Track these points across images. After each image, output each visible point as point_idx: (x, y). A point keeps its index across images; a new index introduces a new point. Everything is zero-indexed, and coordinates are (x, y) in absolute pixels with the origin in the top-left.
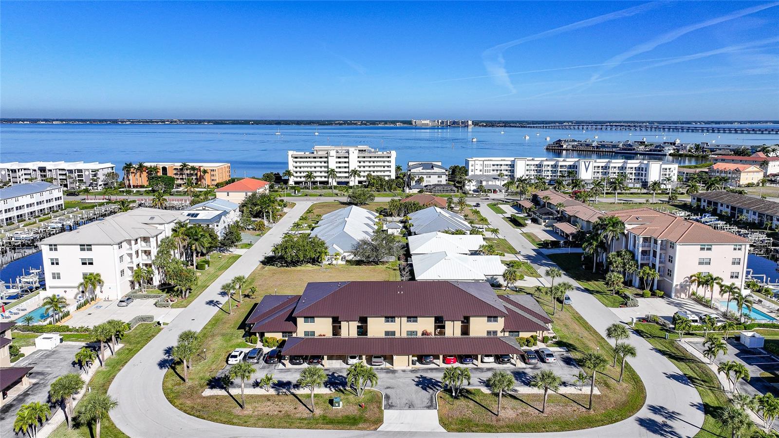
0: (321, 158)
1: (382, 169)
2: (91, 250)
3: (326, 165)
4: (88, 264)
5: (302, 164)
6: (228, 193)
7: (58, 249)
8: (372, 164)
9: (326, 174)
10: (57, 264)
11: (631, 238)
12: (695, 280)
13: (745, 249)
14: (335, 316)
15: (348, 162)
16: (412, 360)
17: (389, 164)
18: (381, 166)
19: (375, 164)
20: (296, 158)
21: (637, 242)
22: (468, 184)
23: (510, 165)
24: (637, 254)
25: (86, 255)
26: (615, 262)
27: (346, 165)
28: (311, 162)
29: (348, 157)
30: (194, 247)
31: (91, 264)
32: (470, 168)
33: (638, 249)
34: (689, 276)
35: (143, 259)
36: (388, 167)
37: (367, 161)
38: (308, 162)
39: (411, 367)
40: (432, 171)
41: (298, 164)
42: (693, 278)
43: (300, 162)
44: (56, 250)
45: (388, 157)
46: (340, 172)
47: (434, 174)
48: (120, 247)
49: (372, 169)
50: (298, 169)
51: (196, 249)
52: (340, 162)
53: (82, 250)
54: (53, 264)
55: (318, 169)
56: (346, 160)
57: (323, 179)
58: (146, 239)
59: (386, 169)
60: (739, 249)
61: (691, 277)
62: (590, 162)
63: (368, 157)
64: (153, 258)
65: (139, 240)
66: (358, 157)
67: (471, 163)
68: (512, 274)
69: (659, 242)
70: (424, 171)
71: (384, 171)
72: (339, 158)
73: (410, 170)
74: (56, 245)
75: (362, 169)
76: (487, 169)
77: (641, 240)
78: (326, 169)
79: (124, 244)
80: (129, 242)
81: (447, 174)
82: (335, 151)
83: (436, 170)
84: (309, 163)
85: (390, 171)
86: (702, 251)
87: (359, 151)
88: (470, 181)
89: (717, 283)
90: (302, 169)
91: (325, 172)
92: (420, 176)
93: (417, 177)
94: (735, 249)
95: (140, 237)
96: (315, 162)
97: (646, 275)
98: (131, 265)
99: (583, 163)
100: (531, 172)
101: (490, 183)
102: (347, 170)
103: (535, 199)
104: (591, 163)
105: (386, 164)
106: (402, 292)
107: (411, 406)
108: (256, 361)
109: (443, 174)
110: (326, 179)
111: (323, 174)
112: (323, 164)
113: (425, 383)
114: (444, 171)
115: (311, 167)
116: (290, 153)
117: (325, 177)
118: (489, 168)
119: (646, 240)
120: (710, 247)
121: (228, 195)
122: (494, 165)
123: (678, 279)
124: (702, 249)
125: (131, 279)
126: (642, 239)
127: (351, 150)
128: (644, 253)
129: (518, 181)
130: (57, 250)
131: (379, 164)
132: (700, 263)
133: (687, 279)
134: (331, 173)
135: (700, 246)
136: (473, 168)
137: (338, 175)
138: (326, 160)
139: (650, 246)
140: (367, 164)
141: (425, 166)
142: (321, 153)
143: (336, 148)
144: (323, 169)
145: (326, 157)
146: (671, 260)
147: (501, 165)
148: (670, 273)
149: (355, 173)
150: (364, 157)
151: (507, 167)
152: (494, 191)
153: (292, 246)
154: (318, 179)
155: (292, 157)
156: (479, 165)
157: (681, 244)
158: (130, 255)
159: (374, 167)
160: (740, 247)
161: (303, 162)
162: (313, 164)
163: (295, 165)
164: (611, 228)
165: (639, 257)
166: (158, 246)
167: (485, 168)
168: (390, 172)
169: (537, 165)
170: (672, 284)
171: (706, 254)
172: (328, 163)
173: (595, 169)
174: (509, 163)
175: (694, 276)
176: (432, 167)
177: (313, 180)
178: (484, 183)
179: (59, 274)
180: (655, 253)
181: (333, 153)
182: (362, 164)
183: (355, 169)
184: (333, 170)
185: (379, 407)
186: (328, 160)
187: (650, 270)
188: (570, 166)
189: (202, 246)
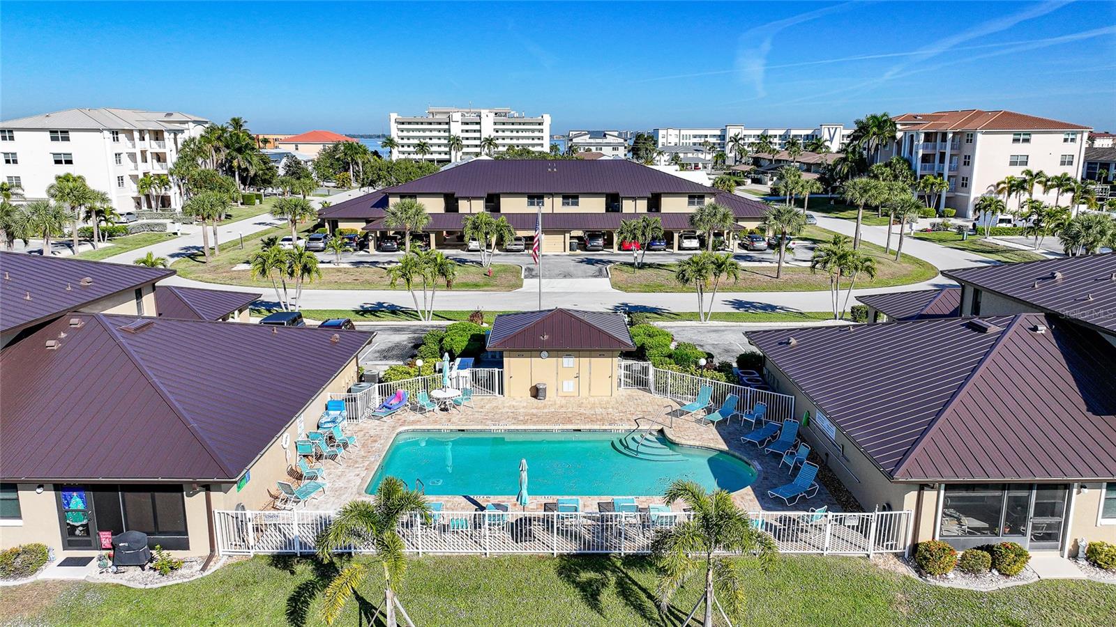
0: (440, 124)
1: (530, 141)
2: (67, 139)
3: (447, 134)
4: (64, 162)
5: (411, 134)
6: (297, 146)
7: (15, 139)
8: (515, 134)
9: (447, 149)
10: (15, 162)
11: (905, 140)
12: (1004, 188)
13: (1082, 140)
14: (449, 191)
15: (480, 131)
16: (570, 243)
17: (540, 134)
18: (528, 138)
19: (520, 134)
20: (403, 123)
21: (915, 143)
22: (658, 158)
23: (720, 136)
24: (914, 163)
25: (61, 147)
26: (882, 174)
27: (477, 135)
28: (424, 130)
29: (479, 123)
30: (235, 163)
31: (69, 162)
32: (661, 141)
33: (917, 153)
34: (995, 184)
35: (155, 168)
36: (539, 139)
37: (508, 130)
38: (419, 130)
39: (568, 252)
40: (605, 141)
41: (405, 134)
42: (1002, 186)
43: (408, 130)
44: (12, 138)
45: (540, 124)
46: (467, 139)
47: (608, 145)
48: (116, 139)
49: (515, 142)
50: (406, 141)
51: (239, 167)
52: (467, 131)
53: (53, 139)
54: (8, 162)
55: (435, 141)
56: (477, 127)
57: (443, 157)
58: (158, 135)
59: (536, 141)
60: (1073, 140)
61: (998, 184)
62: (836, 128)
63: (508, 123)
64: (170, 165)
65: (147, 136)
66: (495, 123)
67: (661, 133)
68: (724, 183)
69: (950, 136)
70: (592, 141)
71: (533, 145)
72: (467, 124)
73: (571, 140)
74: (11, 131)
75: (500, 141)
76: (685, 141)
77: (922, 137)
78: (446, 142)
79: (122, 136)
80: (129, 133)
81: (626, 145)
82: (460, 114)
83: (609, 139)
84: (421, 132)
85: (542, 145)
86: (1016, 145)
87: (496, 114)
88: (660, 153)
89: (1040, 182)
90: (411, 141)
91: (445, 145)
92: (586, 148)
93: (582, 149)
94: (1066, 140)
95: (149, 131)
96: (431, 130)
97: (930, 186)
98: (135, 173)
99: (826, 130)
100: (750, 139)
101: (690, 155)
102: (478, 142)
103: (757, 161)
104: (838, 130)
105: (537, 134)
106: (555, 170)
107: (567, 275)
108: (322, 245)
109: (621, 144)
110: (447, 157)
111: (443, 149)
112: (442, 134)
113: (590, 262)
114: (622, 141)
115: (424, 138)
116: (394, 116)
117: (446, 154)
118: (688, 141)
119: (928, 136)
120: (1027, 137)
121: (297, 149)
122: (695, 137)
123: (978, 189)
124: (1016, 140)
125: (136, 195)
126: (923, 135)
127: (484, 112)
128: (925, 158)
129: (732, 141)
130: (13, 140)
131: (524, 134)
132: (1013, 163)
133: (992, 188)
134: (455, 143)
135: (1012, 137)
136: (664, 140)
137: (465, 142)
138: (447, 127)
139: (935, 148)
140: (508, 134)
141: (594, 134)
142: (439, 117)
143: (461, 110)
144: (443, 141)
145: (447, 123)
146: (968, 161)
147: (706, 136)
148: (966, 183)
149: (490, 141)
150: (504, 124)
151: (715, 139)
152: (695, 166)
153: (388, 168)
154: (436, 156)
155: (396, 122)
156: (673, 136)
157: (984, 131)
158: (132, 156)
159: (518, 138)
160: (1073, 137)
161: (413, 130)
162: (428, 134)
163: (401, 134)
164: (875, 129)
165: (918, 165)
166: (177, 152)
167: (682, 141)
168: (542, 147)
169: (758, 136)
170: (968, 198)
171: (1021, 149)
172: (450, 132)
173: (843, 140)
174: (718, 133)
175: (1004, 183)
176: (605, 135)
177: (428, 156)
178: (681, 155)
179: (18, 178)
180: (943, 155)
181: (457, 116)
182: (500, 134)
183: (490, 136)
184: (457, 139)
185: (518, 277)
186: (449, 127)
187: (935, 178)
188: (808, 136)
189: (249, 162)
